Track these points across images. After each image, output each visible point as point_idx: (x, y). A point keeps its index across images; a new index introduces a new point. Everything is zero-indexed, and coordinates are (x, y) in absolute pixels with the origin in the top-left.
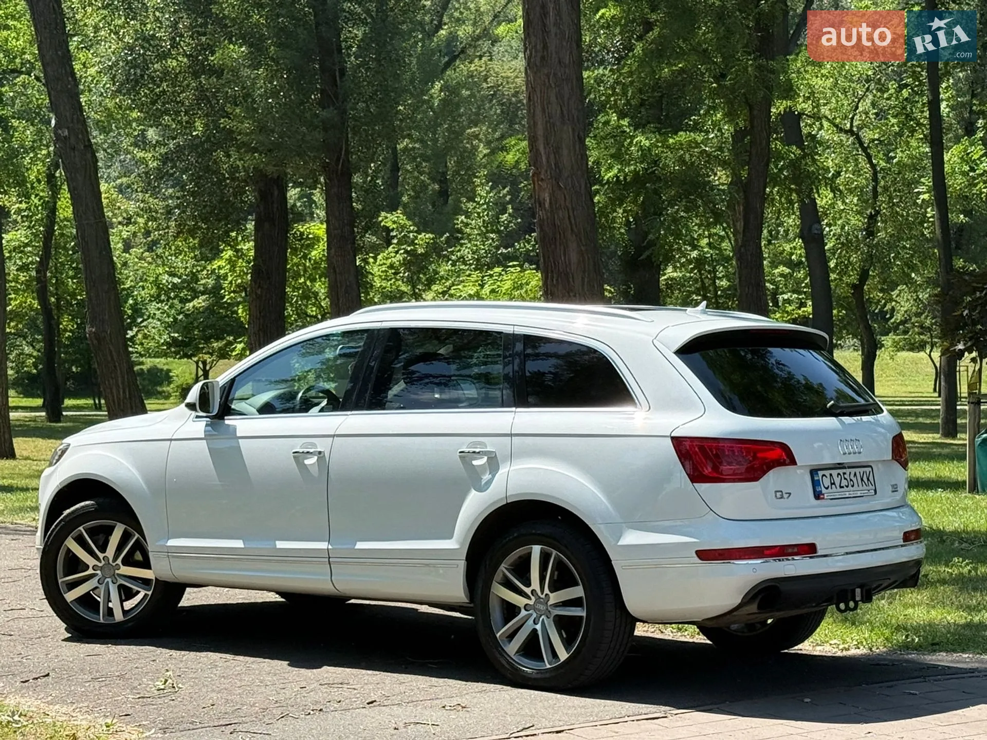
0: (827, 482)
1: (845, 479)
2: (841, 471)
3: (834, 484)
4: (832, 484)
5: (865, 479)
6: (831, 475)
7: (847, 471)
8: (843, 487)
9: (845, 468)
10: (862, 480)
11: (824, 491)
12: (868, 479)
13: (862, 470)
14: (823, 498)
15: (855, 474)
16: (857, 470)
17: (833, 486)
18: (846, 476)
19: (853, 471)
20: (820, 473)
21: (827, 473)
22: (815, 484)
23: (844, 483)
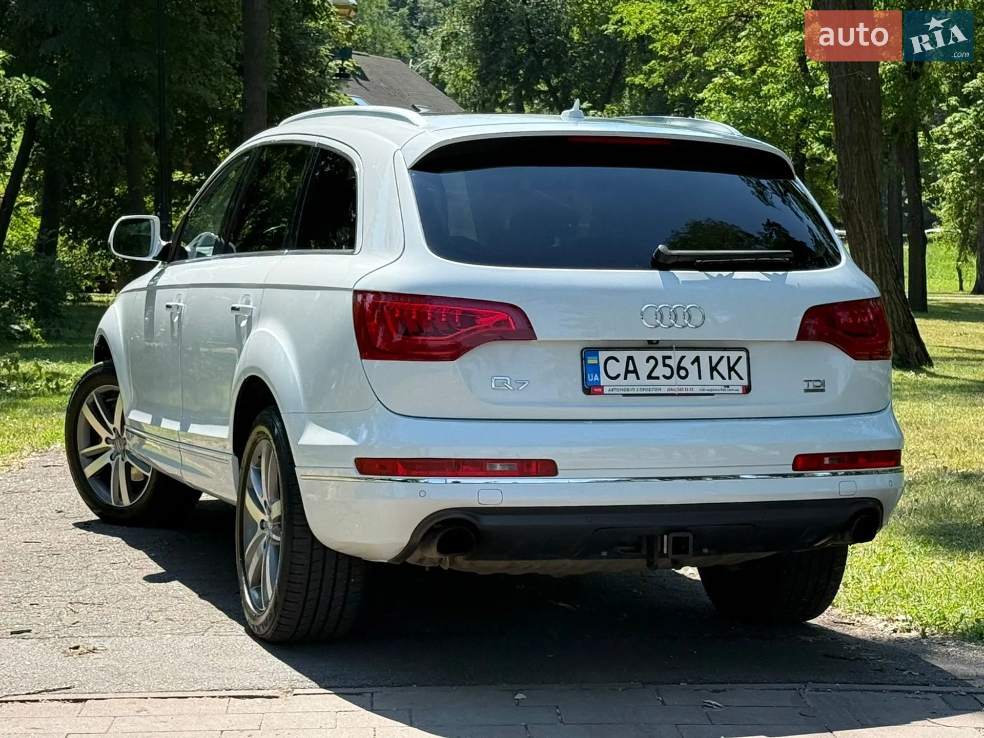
0: (616, 368)
1: (665, 365)
2: (659, 355)
3: (635, 371)
4: (627, 371)
5: (723, 368)
6: (630, 358)
7: (676, 355)
8: (658, 378)
9: (671, 348)
10: (713, 369)
11: (604, 380)
12: (731, 369)
13: (716, 355)
14: (602, 393)
15: (697, 360)
16: (704, 356)
17: (631, 376)
18: (667, 362)
19: (691, 355)
20: (603, 355)
21: (622, 355)
22: (587, 369)
23: (661, 371)
